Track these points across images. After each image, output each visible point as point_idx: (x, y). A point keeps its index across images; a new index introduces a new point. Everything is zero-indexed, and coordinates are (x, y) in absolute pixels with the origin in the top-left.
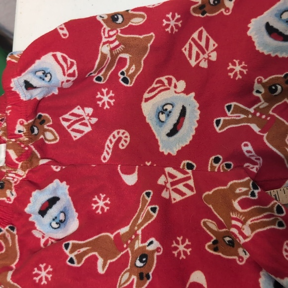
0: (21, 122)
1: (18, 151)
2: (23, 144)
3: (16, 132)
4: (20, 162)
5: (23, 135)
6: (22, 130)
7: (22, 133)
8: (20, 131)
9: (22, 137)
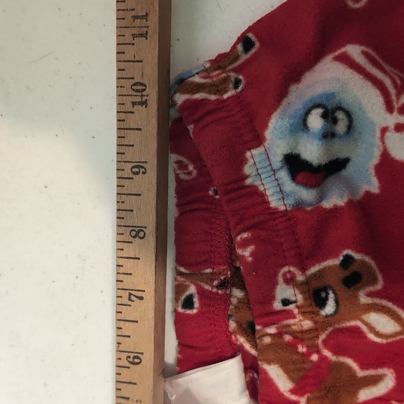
0: (288, 276)
1: (291, 367)
2: (302, 341)
3: (278, 306)
4: (302, 395)
5: (296, 311)
6: (293, 299)
7: (292, 307)
8: (286, 302)
9: (294, 317)
